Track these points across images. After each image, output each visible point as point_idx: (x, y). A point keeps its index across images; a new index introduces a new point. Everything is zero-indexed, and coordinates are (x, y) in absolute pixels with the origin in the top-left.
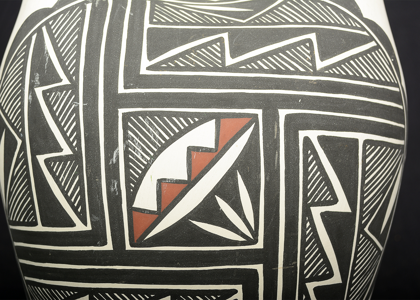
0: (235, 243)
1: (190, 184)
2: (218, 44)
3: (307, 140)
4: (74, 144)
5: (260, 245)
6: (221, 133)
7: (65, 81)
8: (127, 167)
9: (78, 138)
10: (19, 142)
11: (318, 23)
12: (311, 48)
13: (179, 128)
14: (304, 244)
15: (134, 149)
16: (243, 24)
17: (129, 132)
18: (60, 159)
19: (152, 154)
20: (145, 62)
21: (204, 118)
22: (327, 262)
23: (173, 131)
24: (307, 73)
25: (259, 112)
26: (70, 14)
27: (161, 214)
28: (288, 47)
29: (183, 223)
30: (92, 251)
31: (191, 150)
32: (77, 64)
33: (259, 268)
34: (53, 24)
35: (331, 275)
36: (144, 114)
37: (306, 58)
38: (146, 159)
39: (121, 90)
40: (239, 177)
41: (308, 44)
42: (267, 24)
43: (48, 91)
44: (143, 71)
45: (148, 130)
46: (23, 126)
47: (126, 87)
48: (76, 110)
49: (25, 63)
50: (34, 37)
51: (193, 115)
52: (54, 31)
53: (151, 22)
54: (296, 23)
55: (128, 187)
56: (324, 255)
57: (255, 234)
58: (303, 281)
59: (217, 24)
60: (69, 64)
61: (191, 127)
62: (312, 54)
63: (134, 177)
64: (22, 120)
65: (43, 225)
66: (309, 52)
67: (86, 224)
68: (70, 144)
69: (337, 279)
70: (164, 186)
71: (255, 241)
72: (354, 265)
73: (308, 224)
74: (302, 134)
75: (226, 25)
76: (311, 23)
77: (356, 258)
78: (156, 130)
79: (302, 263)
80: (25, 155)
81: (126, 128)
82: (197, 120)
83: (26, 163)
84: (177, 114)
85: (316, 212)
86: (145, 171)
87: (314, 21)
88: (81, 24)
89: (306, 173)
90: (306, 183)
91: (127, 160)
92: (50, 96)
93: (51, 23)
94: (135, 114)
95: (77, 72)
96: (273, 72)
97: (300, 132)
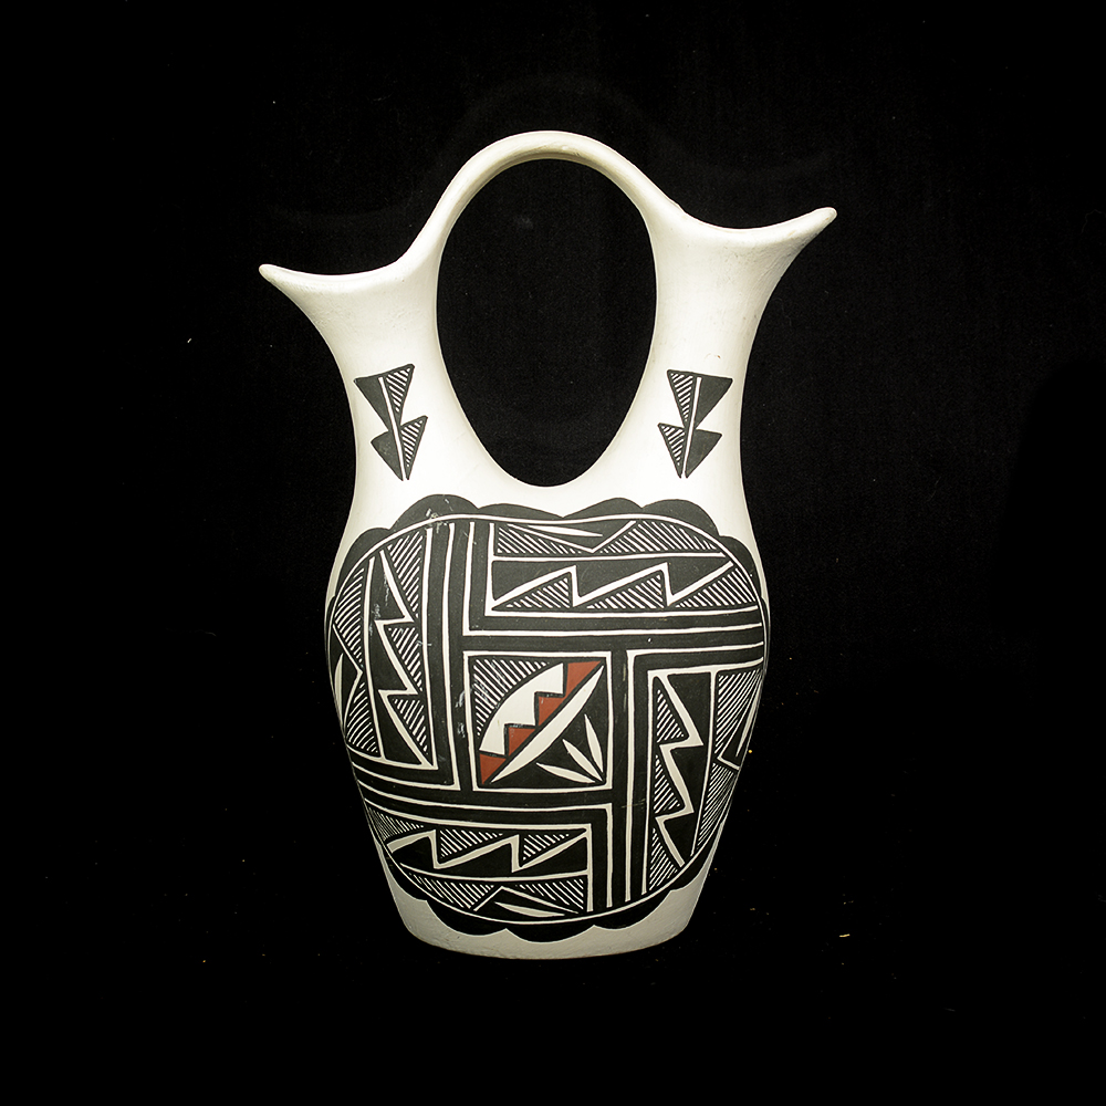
0: (584, 785)
1: (538, 728)
2: (566, 580)
3: (656, 680)
4: (419, 684)
5: (608, 785)
6: (568, 678)
7: (408, 618)
8: (474, 711)
9: (423, 677)
10: (360, 673)
11: (671, 551)
12: (662, 581)
13: (525, 673)
14: (653, 781)
15: (481, 694)
16: (592, 555)
17: (475, 676)
18: (405, 697)
19: (499, 699)
20: (490, 602)
21: (552, 662)
22: (678, 796)
23: (520, 676)
24: (658, 610)
25: (607, 655)
26: (410, 540)
27: (509, 757)
28: (638, 582)
29: (531, 766)
30: (439, 790)
31: (538, 695)
32: (420, 601)
33: (608, 807)
34: (392, 549)
35: (682, 806)
36: (490, 658)
37: (656, 593)
38: (492, 704)
39: (466, 632)
40: (587, 721)
41: (658, 577)
42: (617, 554)
43: (389, 626)
44: (489, 612)
45: (495, 675)
46: (363, 656)
47: (471, 629)
48: (420, 649)
49: (363, 589)
50: (372, 561)
51: (539, 660)
52: (393, 559)
53: (496, 554)
54: (647, 552)
55: (475, 731)
56: (674, 789)
57: (604, 775)
58: (653, 815)
59: (565, 555)
60: (412, 600)
61: (539, 672)
62: (663, 588)
63: (482, 721)
64: (363, 650)
65: (387, 758)
66: (659, 585)
67: (432, 764)
68: (415, 684)
69: (688, 809)
70: (511, 730)
71: (604, 783)
72: (707, 793)
73: (658, 762)
74: (651, 674)
75: (574, 556)
76: (663, 551)
77: (708, 787)
78: (502, 674)
79: (652, 799)
80: (366, 687)
81: (472, 671)
82: (544, 664)
83: (367, 694)
84: (524, 659)
85: (666, 749)
86: (492, 716)
87: (666, 549)
88: (422, 554)
89: (656, 713)
90: (655, 722)
91: (473, 704)
92: (392, 632)
93: (389, 548)
94: (481, 658)
95: (419, 609)
96: (623, 611)
97: (649, 672)
